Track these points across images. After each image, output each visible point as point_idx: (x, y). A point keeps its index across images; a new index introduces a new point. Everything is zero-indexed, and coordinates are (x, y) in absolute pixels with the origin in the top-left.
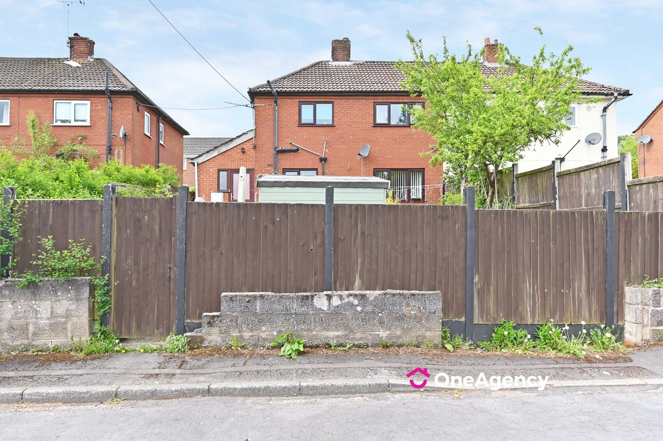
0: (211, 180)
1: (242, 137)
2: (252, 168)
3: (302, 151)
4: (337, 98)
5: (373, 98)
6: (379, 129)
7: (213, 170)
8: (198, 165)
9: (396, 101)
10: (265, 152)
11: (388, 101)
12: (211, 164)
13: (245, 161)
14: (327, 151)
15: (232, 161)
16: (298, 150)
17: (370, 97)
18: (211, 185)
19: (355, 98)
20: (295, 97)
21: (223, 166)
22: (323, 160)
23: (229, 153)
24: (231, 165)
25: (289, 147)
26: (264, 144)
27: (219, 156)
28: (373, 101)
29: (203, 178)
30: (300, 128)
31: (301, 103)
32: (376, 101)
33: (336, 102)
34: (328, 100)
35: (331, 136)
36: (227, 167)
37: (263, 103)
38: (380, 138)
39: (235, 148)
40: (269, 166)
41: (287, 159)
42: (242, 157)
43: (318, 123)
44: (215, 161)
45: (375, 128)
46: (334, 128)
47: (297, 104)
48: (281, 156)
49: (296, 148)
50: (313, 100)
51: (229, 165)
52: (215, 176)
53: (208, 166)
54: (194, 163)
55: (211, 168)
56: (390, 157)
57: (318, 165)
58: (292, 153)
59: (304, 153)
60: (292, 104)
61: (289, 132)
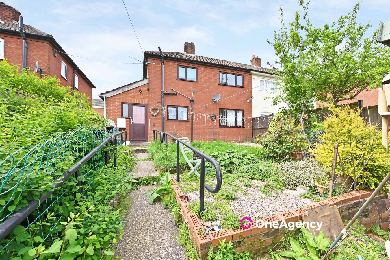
0: (116, 110)
1: (139, 83)
2: (147, 103)
3: (179, 95)
4: (199, 66)
5: (218, 69)
6: (221, 86)
7: (118, 103)
8: (106, 98)
9: (230, 72)
10: (155, 94)
11: (226, 72)
12: (116, 98)
13: (142, 99)
14: (194, 96)
15: (132, 98)
16: (177, 94)
17: (217, 68)
18: (117, 113)
19: (209, 67)
20: (175, 62)
21: (125, 101)
22: (192, 101)
23: (130, 92)
24: (132, 100)
25: (171, 92)
26: (155, 89)
27: (123, 94)
28: (219, 70)
29: (110, 108)
30: (178, 81)
31: (178, 66)
32: (220, 71)
33: (199, 68)
34: (194, 67)
35: (196, 88)
36: (129, 101)
37: (154, 62)
38: (222, 92)
39: (135, 89)
40: (158, 102)
41: (170, 99)
42: (140, 96)
43: (188, 79)
44: (119, 97)
45: (219, 86)
46: (198, 83)
47: (176, 66)
48: (166, 97)
49: (176, 93)
50: (186, 65)
51: (130, 100)
52: (120, 107)
53: (114, 100)
54: (103, 97)
55: (117, 101)
56: (228, 102)
57: (188, 104)
58: (173, 96)
59: (181, 96)
60: (173, 66)
61: (171, 82)
